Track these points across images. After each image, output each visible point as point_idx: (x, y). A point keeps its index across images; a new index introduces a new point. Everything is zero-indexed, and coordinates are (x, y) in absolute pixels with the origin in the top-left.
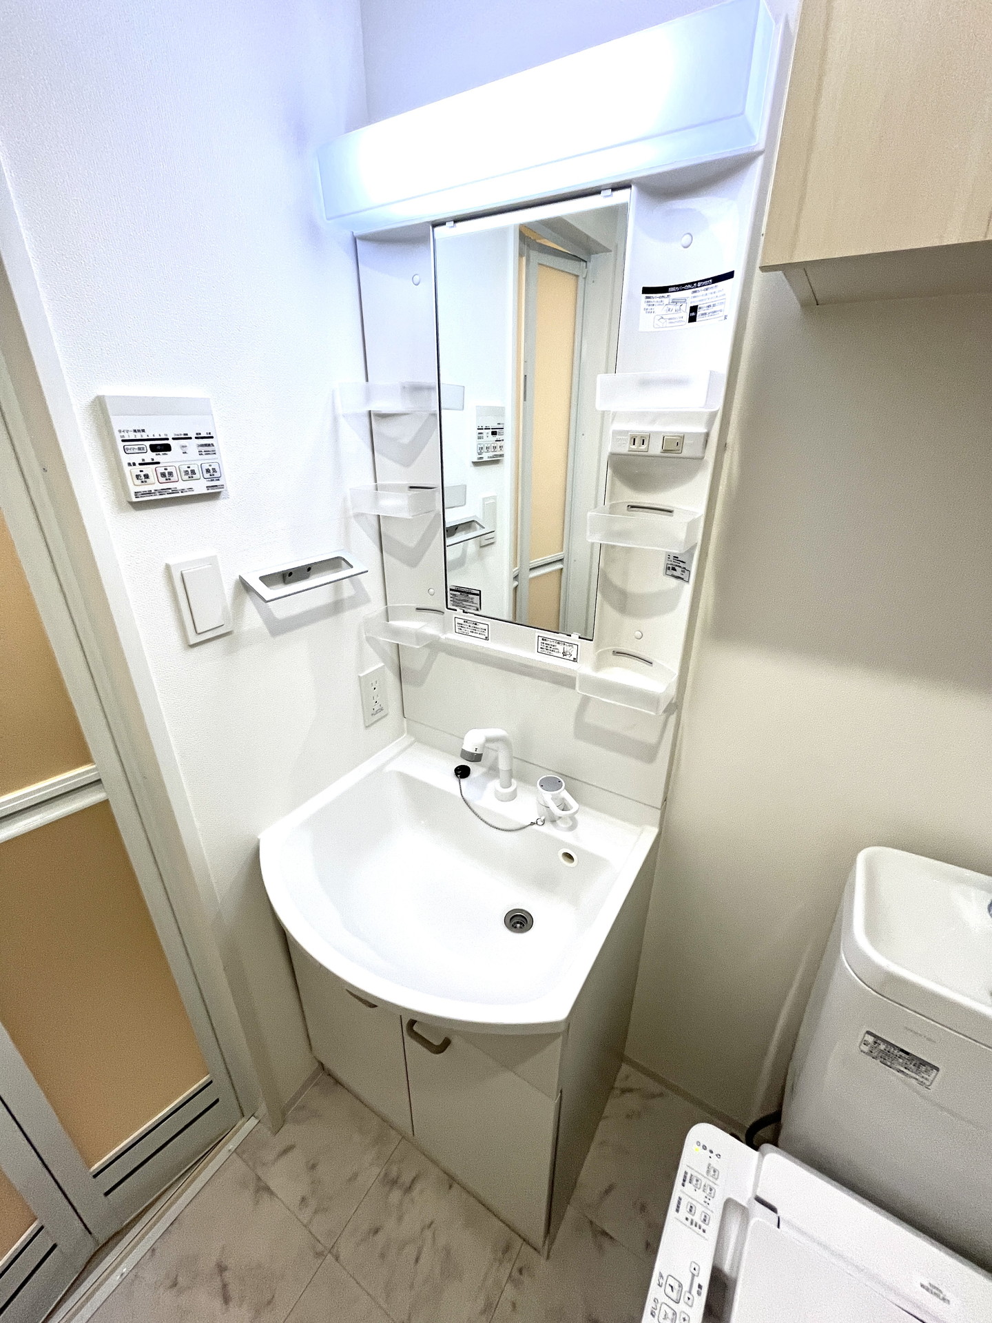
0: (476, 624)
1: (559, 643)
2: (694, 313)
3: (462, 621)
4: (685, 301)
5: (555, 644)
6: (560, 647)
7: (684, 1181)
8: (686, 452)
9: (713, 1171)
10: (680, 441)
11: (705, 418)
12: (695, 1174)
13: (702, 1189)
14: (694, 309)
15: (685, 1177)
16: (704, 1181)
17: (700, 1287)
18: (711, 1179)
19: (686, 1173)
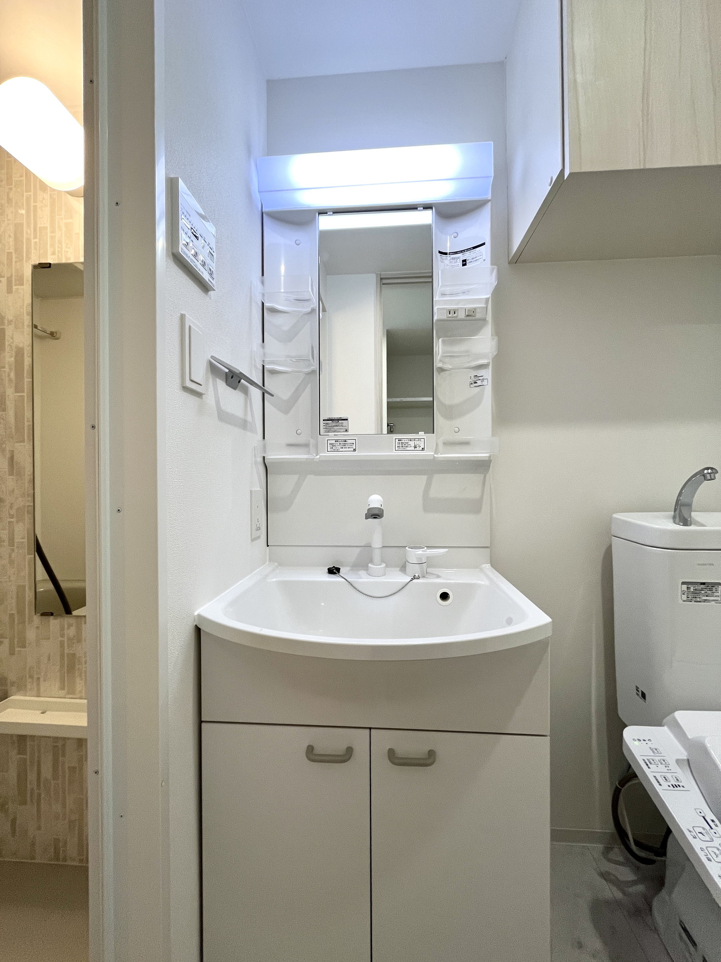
0: (345, 441)
1: (411, 440)
2: (464, 263)
3: (333, 442)
4: (459, 258)
5: (407, 441)
6: (412, 443)
7: (647, 765)
8: (478, 316)
9: (655, 750)
10: (474, 311)
11: (484, 301)
12: (648, 758)
13: (659, 764)
14: (464, 261)
15: (645, 762)
16: (657, 759)
17: (713, 821)
18: (657, 755)
19: (644, 760)
